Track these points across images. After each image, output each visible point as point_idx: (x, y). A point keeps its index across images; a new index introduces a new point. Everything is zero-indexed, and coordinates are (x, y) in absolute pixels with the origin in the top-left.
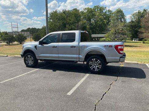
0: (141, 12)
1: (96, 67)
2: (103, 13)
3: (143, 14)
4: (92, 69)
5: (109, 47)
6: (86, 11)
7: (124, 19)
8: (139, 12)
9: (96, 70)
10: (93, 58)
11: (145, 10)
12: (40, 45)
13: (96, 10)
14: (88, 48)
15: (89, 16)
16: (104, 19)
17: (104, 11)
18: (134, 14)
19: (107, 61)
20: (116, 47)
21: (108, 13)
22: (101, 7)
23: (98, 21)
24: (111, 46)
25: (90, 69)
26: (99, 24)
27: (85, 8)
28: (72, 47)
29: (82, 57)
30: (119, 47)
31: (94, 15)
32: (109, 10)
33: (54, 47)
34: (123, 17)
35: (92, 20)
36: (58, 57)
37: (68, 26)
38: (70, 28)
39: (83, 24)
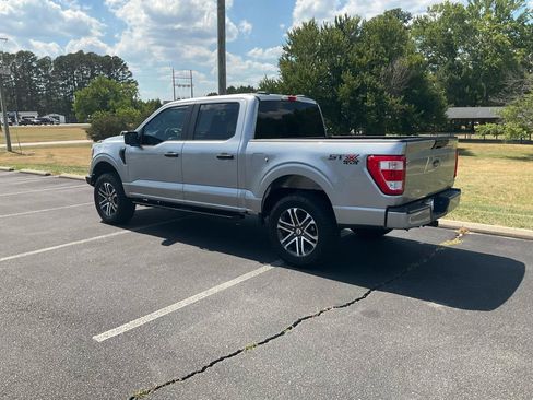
1: (300, 240)
2: (512, 21)
4: (285, 247)
5: (346, 162)
6: (439, 15)
9: (301, 252)
10: (291, 207)
13: (482, 11)
14: (271, 164)
15: (450, 36)
16: (515, 46)
17: (515, 15)
19: (338, 222)
20: (372, 162)
21: (531, 22)
23: (486, 53)
25: (281, 246)
26: (491, 67)
27: (436, 7)
28: (224, 157)
29: (254, 197)
30: (384, 165)
33: (169, 156)
35: (460, 51)
36: (183, 194)
37: (347, 76)
38: (357, 83)
39: (411, 65)
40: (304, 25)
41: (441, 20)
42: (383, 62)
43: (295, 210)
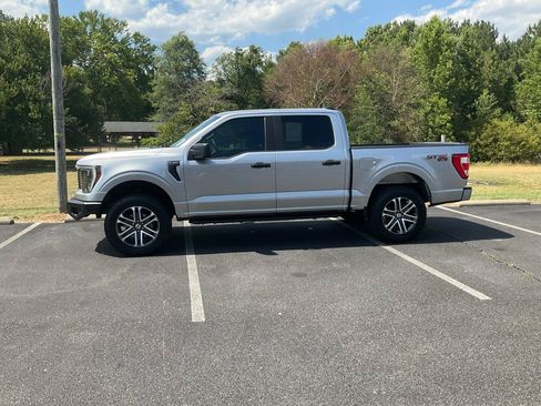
0: (244, 55)
1: (401, 222)
3: (249, 61)
4: (390, 229)
5: (439, 160)
7: (200, 71)
8: (237, 54)
10: (396, 197)
11: (254, 51)
13: (88, 29)
14: (380, 166)
16: (125, 67)
17: (119, 37)
18: (223, 61)
20: (456, 159)
21: (133, 46)
23: (102, 70)
24: (443, 158)
25: (386, 230)
26: (109, 84)
27: (44, 16)
28: (329, 163)
29: (360, 194)
30: (464, 160)
31: (82, 47)
32: (136, 35)
33: (259, 166)
34: (195, 66)
39: (69, 76)
43: (399, 199)
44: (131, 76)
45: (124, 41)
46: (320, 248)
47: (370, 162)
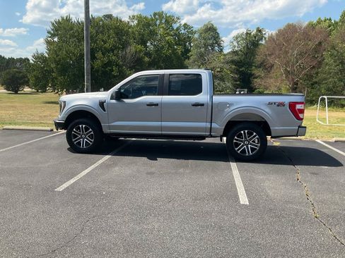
0: (252, 34)
3: (255, 37)
4: (239, 152)
5: (278, 106)
6: (136, 22)
7: (219, 45)
8: (247, 33)
9: (249, 153)
10: (244, 129)
11: (259, 31)
12: (114, 101)
13: (158, 22)
14: (232, 108)
15: (143, 35)
16: (177, 45)
17: (175, 26)
18: (237, 38)
19: (273, 135)
20: (292, 106)
21: (183, 31)
22: (168, 15)
23: (163, 47)
24: (281, 104)
26: (166, 55)
27: (134, 16)
28: (196, 105)
29: (218, 127)
31: (153, 34)
32: (185, 24)
33: (151, 105)
34: (217, 43)
35: (148, 44)
36: (161, 128)
37: (99, 55)
38: (106, 60)
39: (136, 52)
40: (63, 19)
41: (138, 24)
42: (119, 48)
43: (246, 131)
44: (179, 49)
45: (178, 29)
46: (188, 159)
47: (224, 105)
